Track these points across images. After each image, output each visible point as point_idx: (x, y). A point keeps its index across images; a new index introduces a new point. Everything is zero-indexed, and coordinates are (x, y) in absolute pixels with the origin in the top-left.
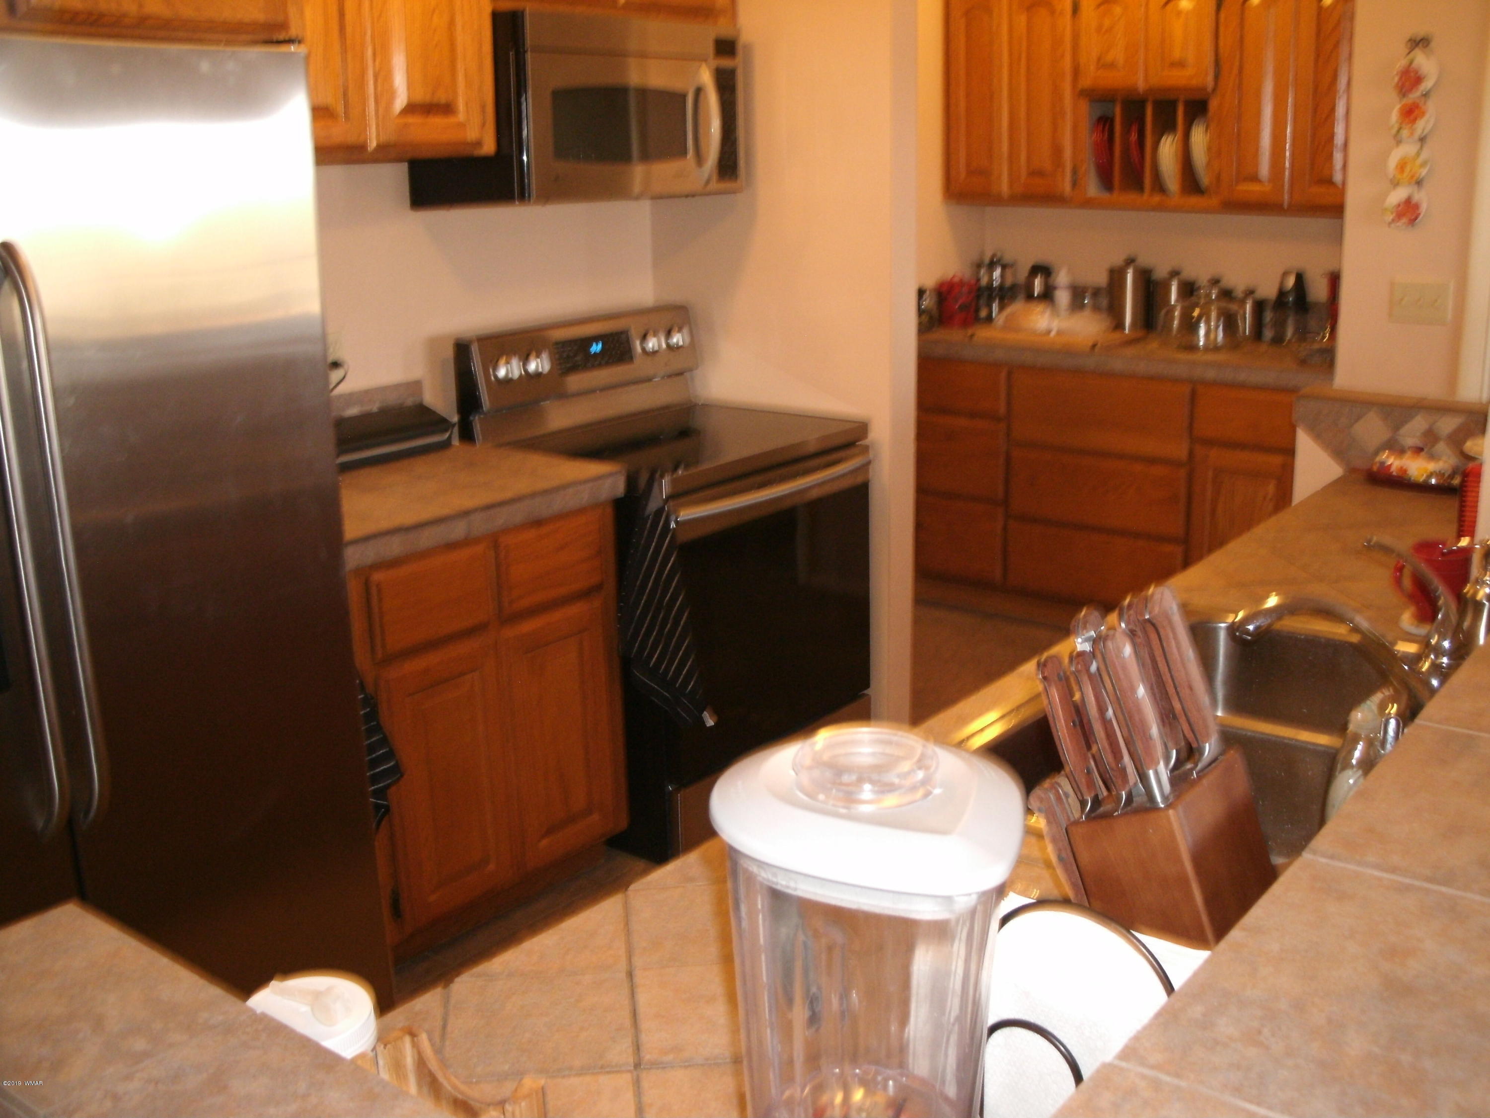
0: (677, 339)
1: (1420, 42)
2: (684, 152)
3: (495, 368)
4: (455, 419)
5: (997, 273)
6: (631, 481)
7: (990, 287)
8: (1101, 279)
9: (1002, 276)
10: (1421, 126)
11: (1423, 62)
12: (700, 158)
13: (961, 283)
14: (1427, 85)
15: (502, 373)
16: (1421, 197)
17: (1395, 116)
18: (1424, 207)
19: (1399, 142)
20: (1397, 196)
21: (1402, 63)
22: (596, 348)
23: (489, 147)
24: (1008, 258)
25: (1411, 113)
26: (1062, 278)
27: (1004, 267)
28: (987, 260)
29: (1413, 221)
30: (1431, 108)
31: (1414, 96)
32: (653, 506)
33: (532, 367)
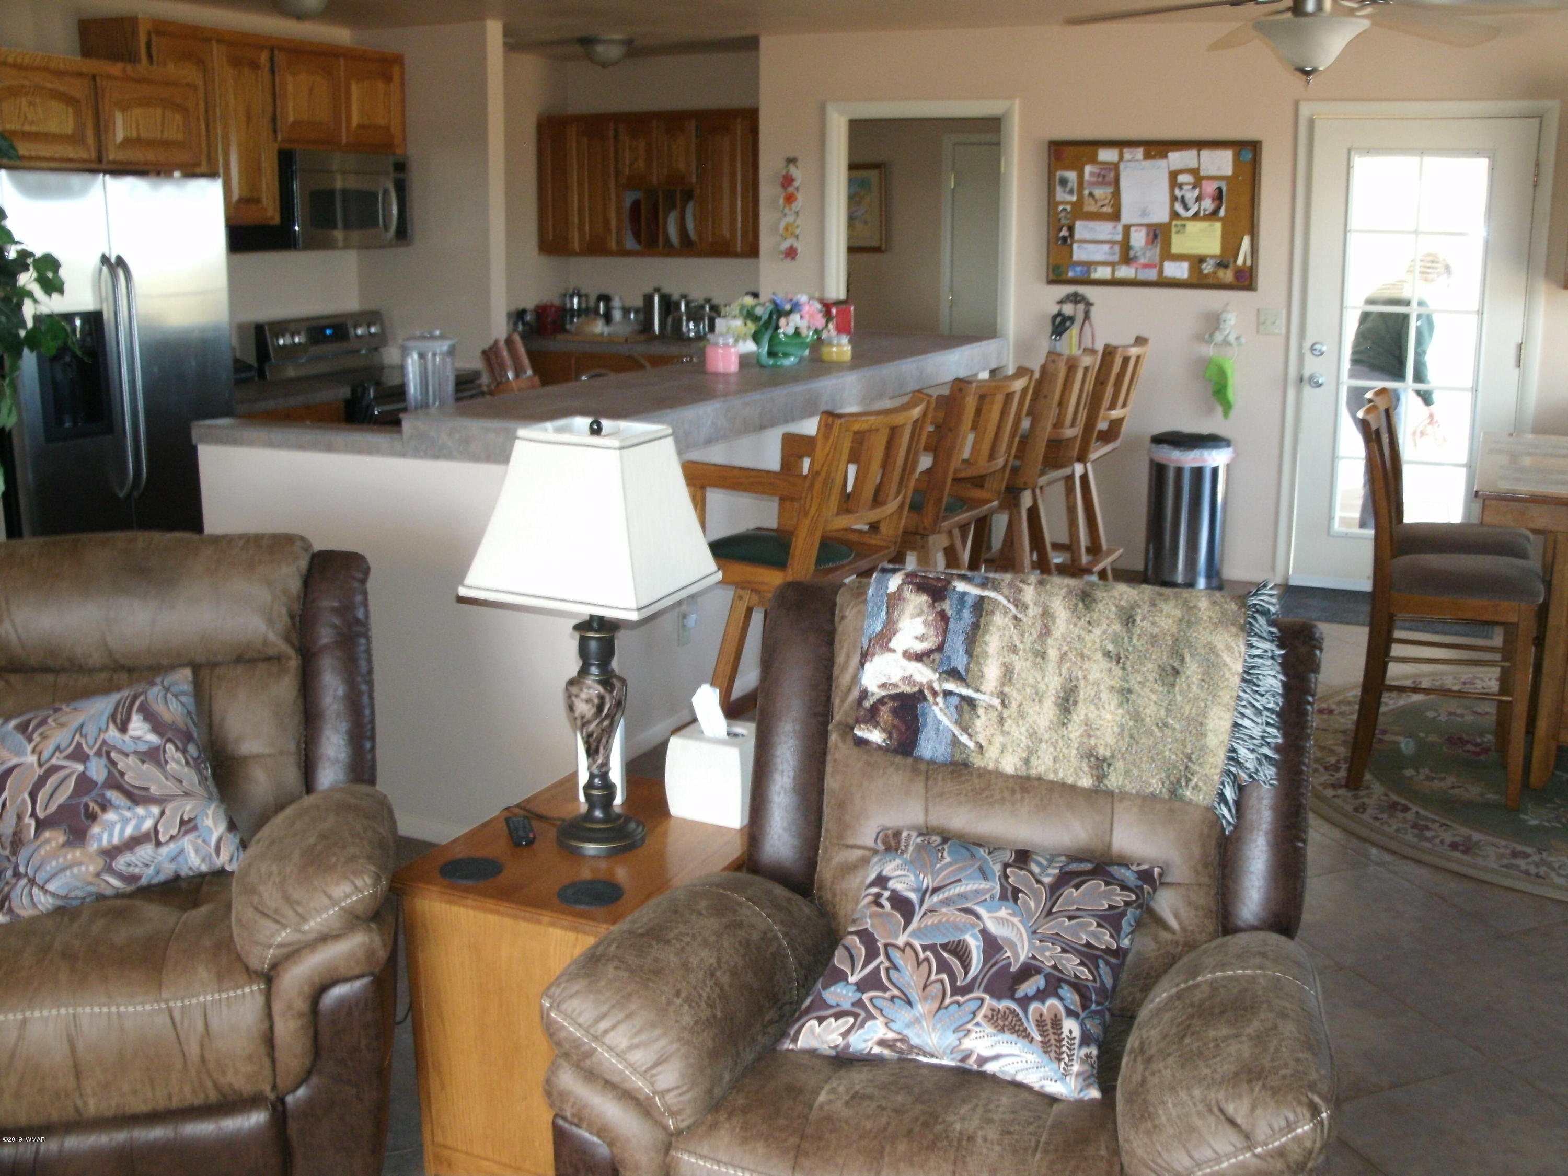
0: (373, 330)
1: (791, 161)
2: (377, 225)
3: (277, 339)
4: (255, 365)
5: (575, 300)
6: (354, 391)
7: (572, 309)
8: (639, 302)
9: (579, 303)
10: (797, 205)
11: (793, 170)
12: (386, 228)
13: (552, 306)
14: (796, 184)
15: (281, 342)
16: (797, 245)
17: (781, 201)
18: (799, 251)
19: (785, 215)
20: (785, 245)
21: (784, 172)
22: (328, 332)
23: (277, 220)
24: (583, 292)
25: (790, 199)
26: (616, 303)
27: (580, 296)
28: (571, 291)
29: (793, 258)
30: (800, 196)
31: (791, 189)
32: (365, 403)
33: (297, 340)
